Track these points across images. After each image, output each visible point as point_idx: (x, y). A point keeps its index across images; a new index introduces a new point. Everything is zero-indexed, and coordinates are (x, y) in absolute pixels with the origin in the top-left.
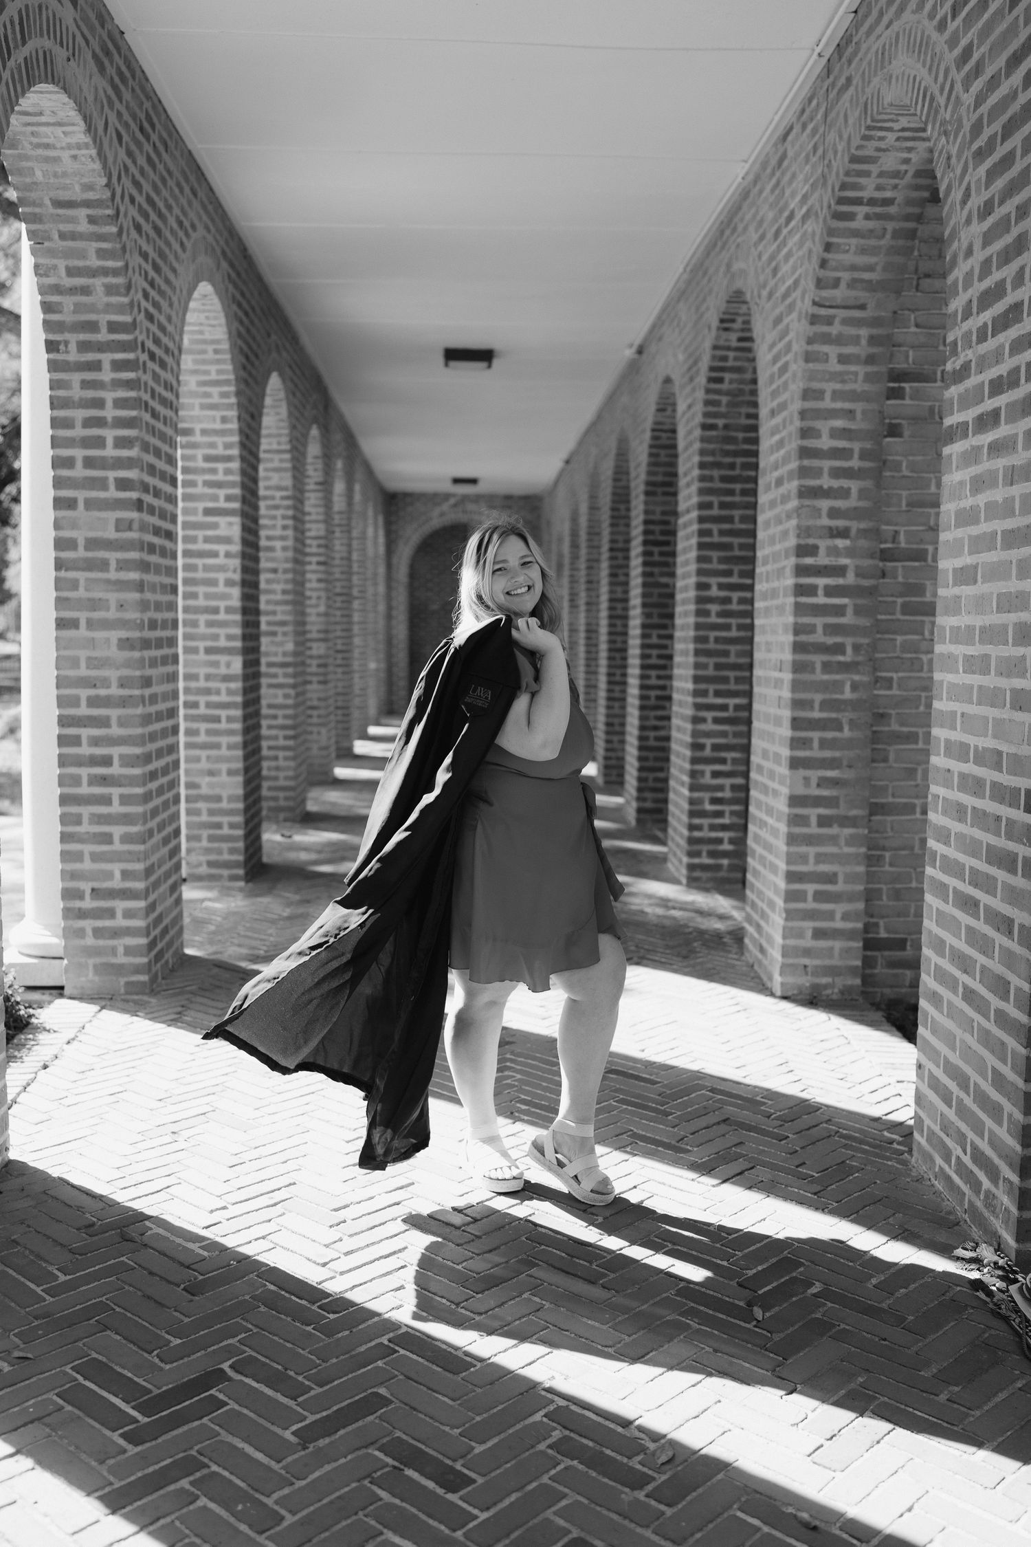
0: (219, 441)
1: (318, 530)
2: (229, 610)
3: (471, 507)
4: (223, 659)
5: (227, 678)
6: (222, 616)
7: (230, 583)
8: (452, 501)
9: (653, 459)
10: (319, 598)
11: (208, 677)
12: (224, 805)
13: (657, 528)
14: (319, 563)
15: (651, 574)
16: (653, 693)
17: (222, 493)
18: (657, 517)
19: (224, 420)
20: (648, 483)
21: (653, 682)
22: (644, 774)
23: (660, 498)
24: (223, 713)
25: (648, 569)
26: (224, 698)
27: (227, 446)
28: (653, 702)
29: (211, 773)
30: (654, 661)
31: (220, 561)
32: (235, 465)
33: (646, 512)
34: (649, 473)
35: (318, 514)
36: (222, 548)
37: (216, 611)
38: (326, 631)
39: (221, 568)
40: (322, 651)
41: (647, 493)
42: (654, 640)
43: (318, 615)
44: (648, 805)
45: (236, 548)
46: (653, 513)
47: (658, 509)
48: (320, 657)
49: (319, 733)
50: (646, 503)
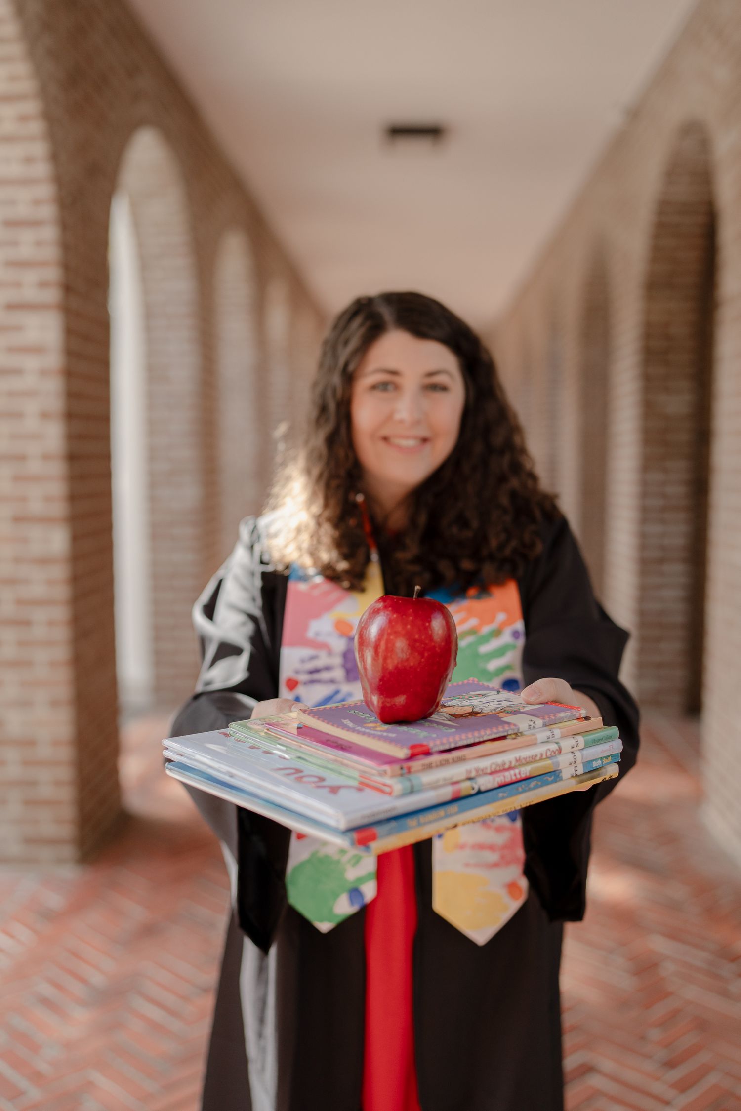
0: (24, 195)
2: (46, 457)
4: (35, 533)
5: (44, 561)
6: (34, 467)
7: (45, 416)
11: (18, 560)
12: (45, 751)
17: (30, 277)
19: (29, 160)
24: (40, 615)
26: (38, 590)
27: (37, 203)
29: (25, 704)
31: (29, 381)
32: (50, 233)
36: (31, 363)
37: (21, 458)
39: (30, 394)
45: (54, 359)
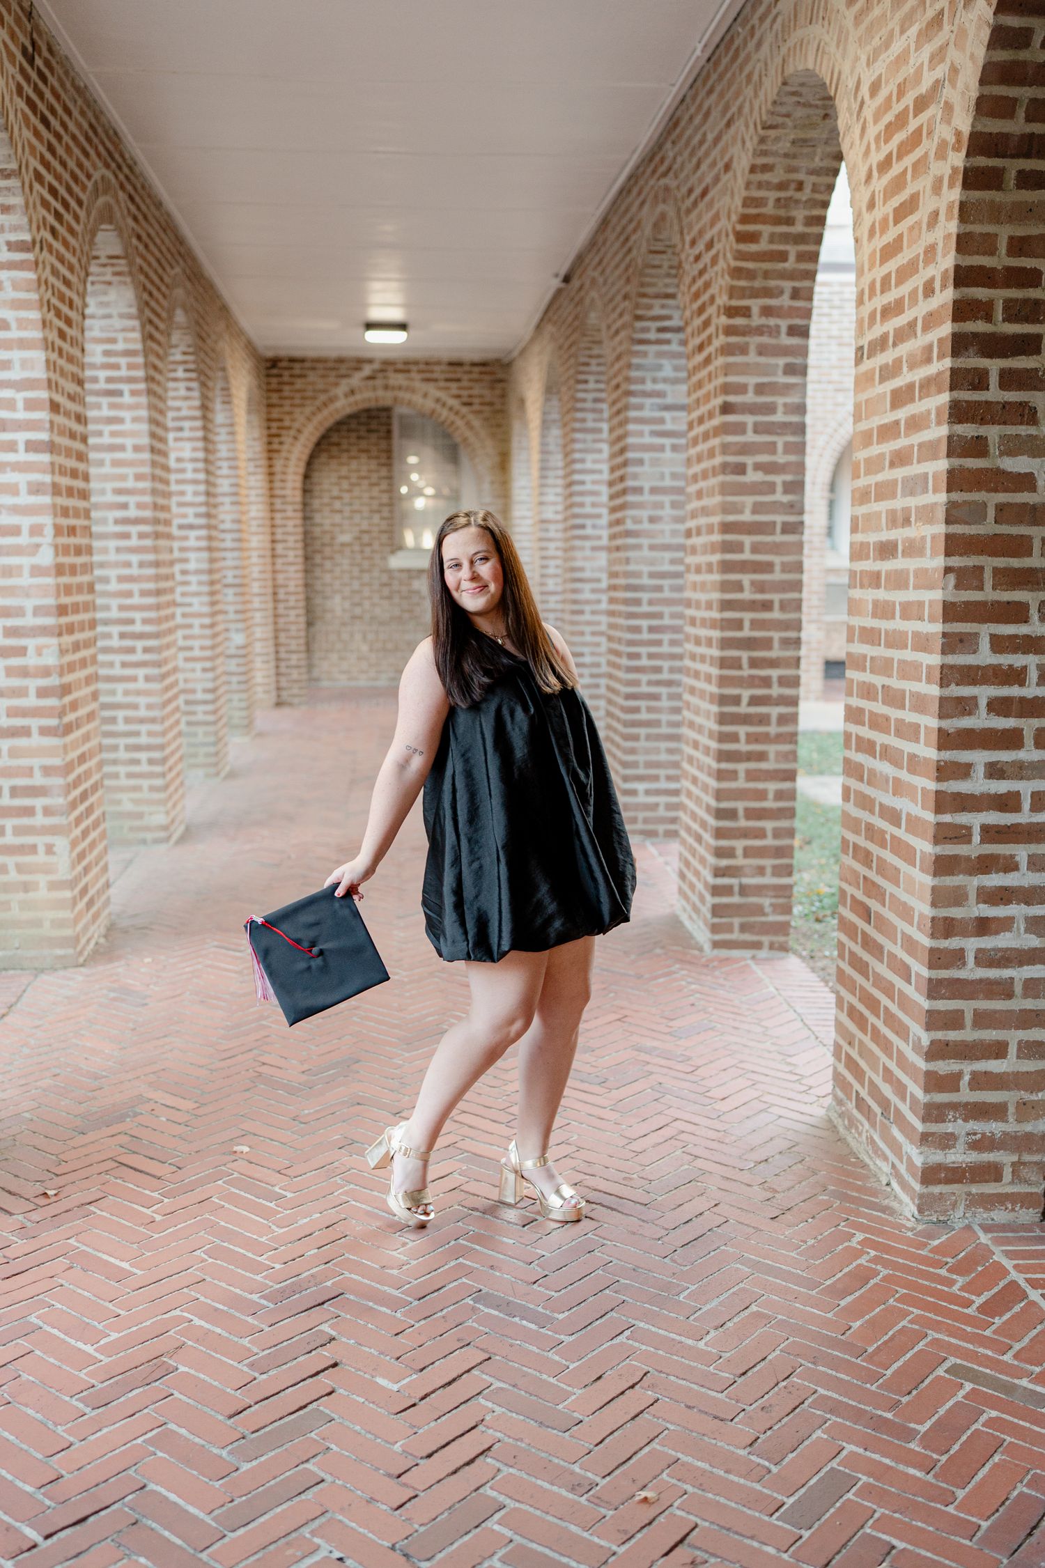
1: (24, 364)
3: (396, 379)
8: (367, 370)
9: (1003, 55)
10: (36, 530)
13: (999, 296)
14: (31, 446)
15: (978, 447)
16: (976, 820)
18: (1000, 260)
20: (979, 144)
21: (978, 784)
22: (944, 1067)
23: (1012, 196)
25: (968, 430)
28: (975, 848)
30: (981, 720)
33: (964, 243)
34: (985, 106)
35: (22, 323)
38: (62, 610)
40: (50, 659)
41: (972, 179)
42: (985, 656)
43: (36, 571)
44: (958, 1156)
46: (987, 245)
47: (1004, 233)
48: (46, 672)
49: (50, 850)
50: (965, 211)
